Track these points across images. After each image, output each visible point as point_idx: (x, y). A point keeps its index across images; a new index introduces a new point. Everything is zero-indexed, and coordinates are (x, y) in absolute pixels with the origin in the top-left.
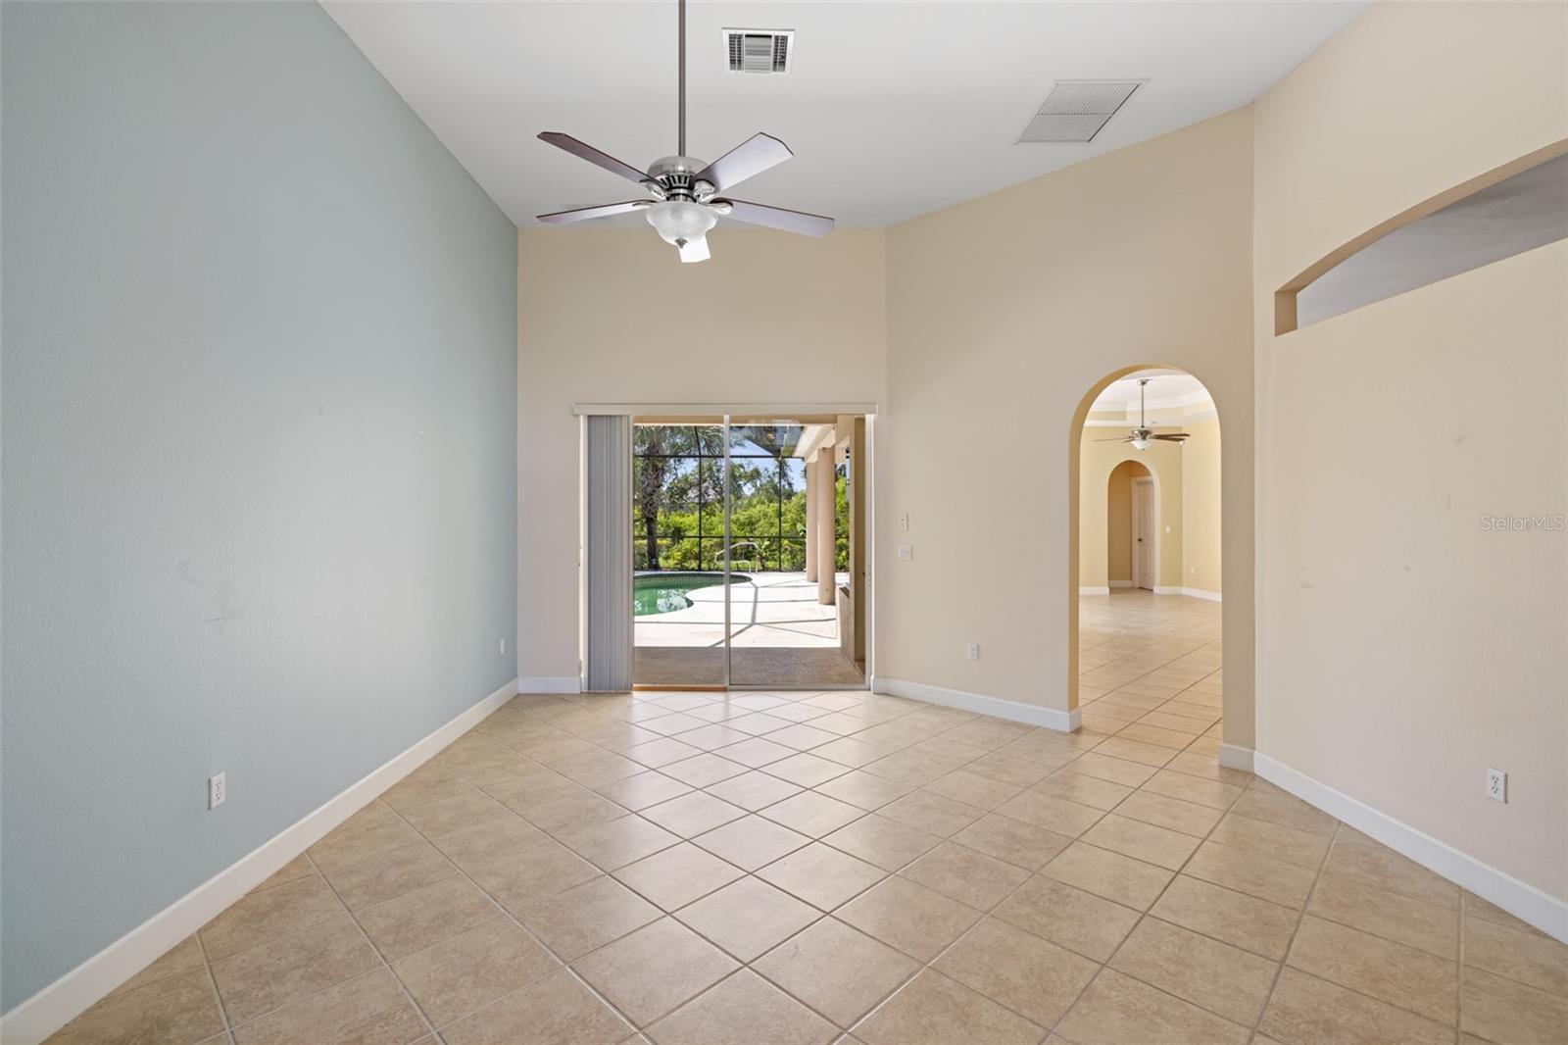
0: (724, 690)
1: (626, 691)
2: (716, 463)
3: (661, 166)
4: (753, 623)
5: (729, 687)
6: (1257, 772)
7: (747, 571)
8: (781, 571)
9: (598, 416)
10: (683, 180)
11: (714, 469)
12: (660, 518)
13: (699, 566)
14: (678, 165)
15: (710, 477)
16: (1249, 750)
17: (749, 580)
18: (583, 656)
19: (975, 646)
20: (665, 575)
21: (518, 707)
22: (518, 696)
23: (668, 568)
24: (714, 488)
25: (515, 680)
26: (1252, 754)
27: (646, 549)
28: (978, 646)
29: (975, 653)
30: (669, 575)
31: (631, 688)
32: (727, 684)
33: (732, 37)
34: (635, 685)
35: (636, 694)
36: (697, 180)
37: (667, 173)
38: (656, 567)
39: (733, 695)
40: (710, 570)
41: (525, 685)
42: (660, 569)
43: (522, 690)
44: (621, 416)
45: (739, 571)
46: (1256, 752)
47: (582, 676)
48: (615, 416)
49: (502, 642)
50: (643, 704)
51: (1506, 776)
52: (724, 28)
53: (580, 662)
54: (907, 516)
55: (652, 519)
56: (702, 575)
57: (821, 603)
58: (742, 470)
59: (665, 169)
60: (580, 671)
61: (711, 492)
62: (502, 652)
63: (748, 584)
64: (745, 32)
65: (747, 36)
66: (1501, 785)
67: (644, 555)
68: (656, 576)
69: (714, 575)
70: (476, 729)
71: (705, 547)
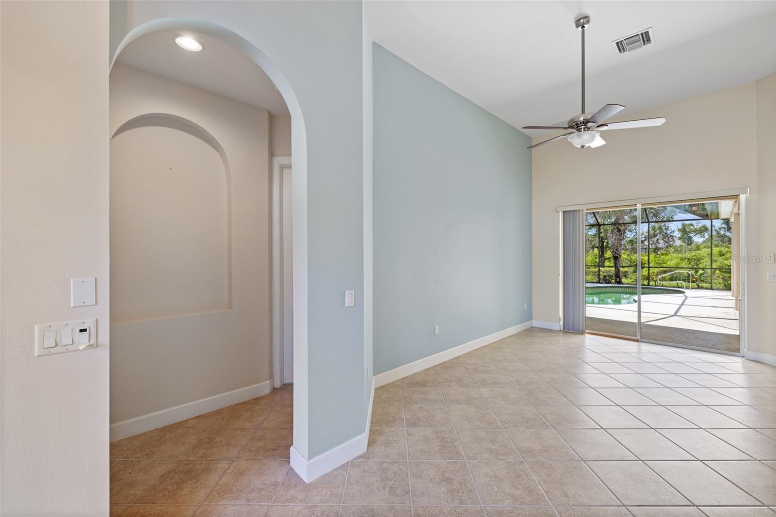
0: (637, 341)
1: (582, 333)
2: (665, 225)
3: (573, 120)
4: (675, 315)
5: (641, 340)
7: (683, 288)
8: (712, 289)
9: (568, 211)
10: (582, 123)
11: (664, 228)
12: (624, 256)
13: (649, 283)
14: (580, 118)
15: (660, 233)
17: (683, 292)
18: (561, 314)
20: (624, 287)
21: (532, 331)
22: (532, 327)
23: (625, 284)
24: (663, 239)
25: (531, 321)
27: (614, 272)
30: (627, 287)
31: (585, 332)
32: (638, 338)
33: (617, 44)
34: (587, 331)
35: (587, 335)
36: (587, 123)
37: (576, 122)
38: (620, 282)
39: (642, 344)
40: (656, 286)
41: (535, 323)
42: (623, 284)
43: (534, 325)
44: (579, 210)
45: (678, 287)
47: (561, 323)
48: (576, 210)
49: (525, 305)
50: (590, 340)
52: (612, 42)
53: (560, 317)
55: (617, 257)
56: (650, 288)
58: (692, 227)
59: (575, 121)
60: (560, 320)
61: (661, 241)
62: (525, 308)
63: (682, 295)
64: (623, 39)
65: (625, 40)
67: (612, 276)
68: (619, 287)
69: (658, 289)
70: (514, 335)
71: (653, 272)
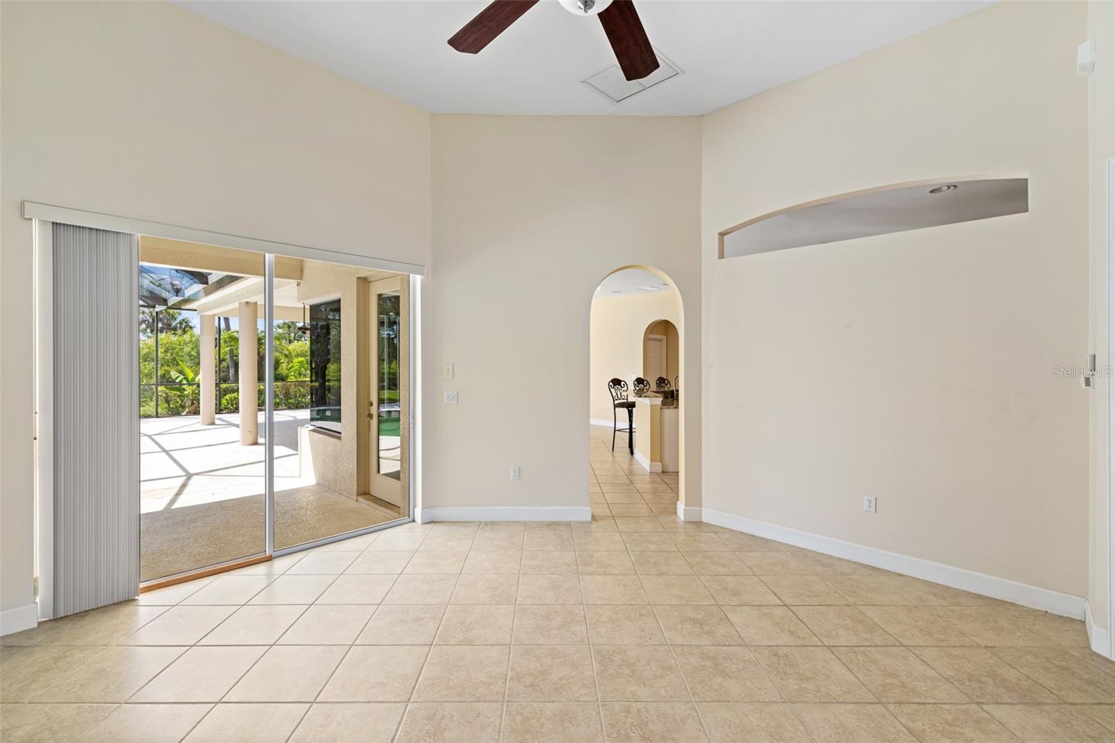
5: (274, 554)
6: (704, 520)
9: (74, 226)
16: (698, 508)
19: (517, 469)
26: (701, 510)
28: (519, 469)
29: (517, 473)
32: (269, 551)
35: (143, 599)
44: (118, 234)
46: (703, 509)
47: (38, 599)
48: (107, 233)
51: (876, 499)
54: (453, 365)
57: (244, 444)
66: (873, 503)
